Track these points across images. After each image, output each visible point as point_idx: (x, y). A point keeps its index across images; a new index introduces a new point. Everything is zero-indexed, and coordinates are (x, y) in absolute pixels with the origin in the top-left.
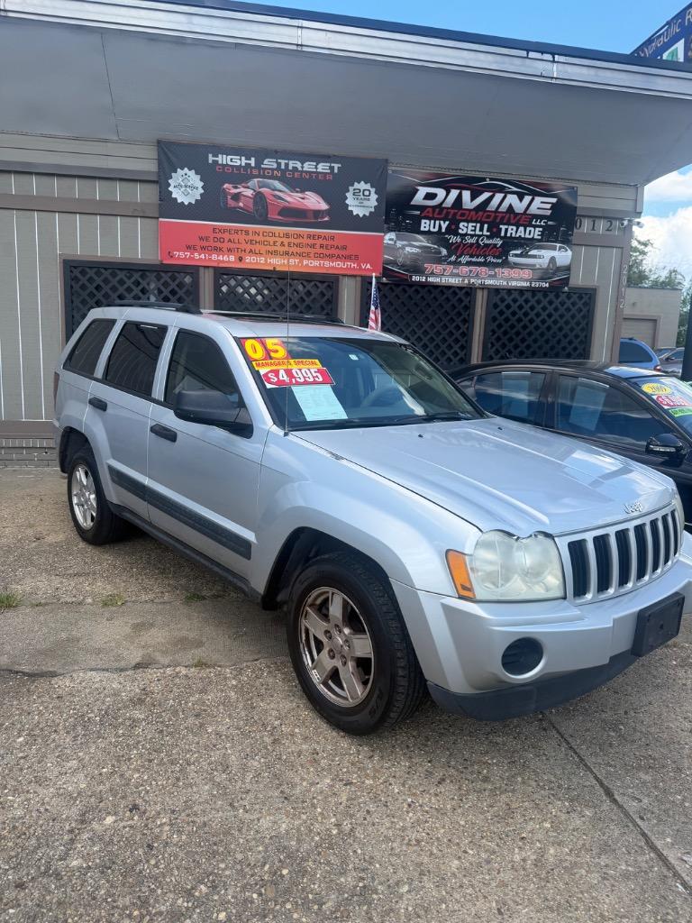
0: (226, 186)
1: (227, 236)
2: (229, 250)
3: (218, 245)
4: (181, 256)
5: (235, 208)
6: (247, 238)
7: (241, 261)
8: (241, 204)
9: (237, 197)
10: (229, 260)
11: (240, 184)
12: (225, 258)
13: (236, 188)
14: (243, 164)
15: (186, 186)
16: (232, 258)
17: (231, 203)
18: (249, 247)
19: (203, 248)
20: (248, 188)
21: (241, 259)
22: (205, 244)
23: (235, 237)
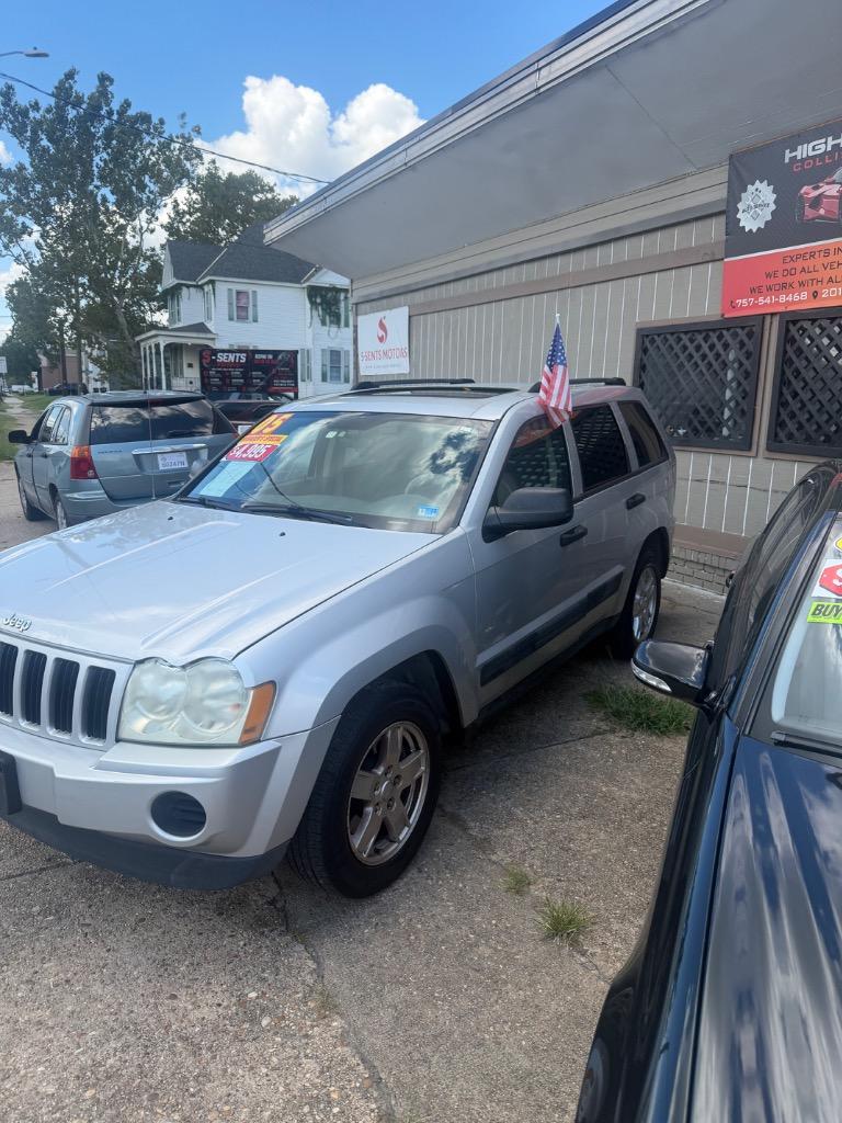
0: (805, 189)
1: (799, 264)
2: (802, 284)
3: (789, 279)
4: (745, 305)
5: (813, 219)
6: (826, 261)
7: (815, 297)
8: (822, 212)
9: (816, 202)
10: (798, 300)
11: (822, 181)
12: (796, 298)
13: (817, 188)
14: (829, 149)
15: (757, 206)
16: (804, 295)
17: (810, 214)
18: (830, 273)
19: (769, 289)
20: (833, 182)
21: (815, 294)
22: (773, 281)
23: (810, 263)
